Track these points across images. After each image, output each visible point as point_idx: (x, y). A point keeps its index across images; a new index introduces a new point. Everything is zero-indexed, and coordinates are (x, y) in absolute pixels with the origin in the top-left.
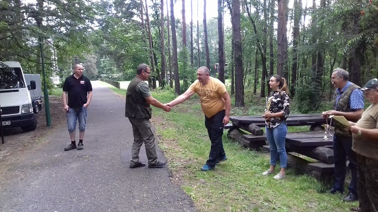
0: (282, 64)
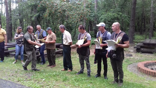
0: (8, 23)
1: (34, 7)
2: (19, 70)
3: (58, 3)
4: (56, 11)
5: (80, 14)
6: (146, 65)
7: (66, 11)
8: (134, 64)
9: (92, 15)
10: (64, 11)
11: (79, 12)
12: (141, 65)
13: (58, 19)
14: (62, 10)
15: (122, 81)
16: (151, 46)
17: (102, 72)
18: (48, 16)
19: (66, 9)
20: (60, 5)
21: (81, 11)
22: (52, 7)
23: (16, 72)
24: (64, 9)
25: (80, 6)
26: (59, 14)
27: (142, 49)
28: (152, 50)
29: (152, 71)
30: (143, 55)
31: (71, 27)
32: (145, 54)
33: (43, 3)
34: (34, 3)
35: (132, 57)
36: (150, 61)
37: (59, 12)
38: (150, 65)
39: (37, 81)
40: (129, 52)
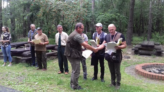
1: (27, 6)
2: (10, 73)
3: (53, 2)
4: (50, 10)
5: (76, 14)
6: (144, 68)
7: (61, 11)
8: (131, 66)
9: (89, 15)
10: (60, 10)
11: (75, 12)
12: (139, 67)
13: (52, 19)
14: (57, 10)
15: (119, 84)
16: (150, 48)
17: (99, 74)
18: (41, 15)
19: (62, 9)
20: (55, 4)
21: (78, 11)
22: (46, 6)
23: (7, 75)
24: (59, 8)
25: (76, 5)
26: (53, 14)
27: (140, 51)
28: (150, 52)
29: (150, 73)
30: (141, 57)
31: (67, 28)
32: (143, 56)
33: (37, 2)
34: (27, 2)
35: (130, 59)
36: (148, 64)
37: (54, 12)
38: (148, 67)
39: (30, 85)
40: (127, 54)
